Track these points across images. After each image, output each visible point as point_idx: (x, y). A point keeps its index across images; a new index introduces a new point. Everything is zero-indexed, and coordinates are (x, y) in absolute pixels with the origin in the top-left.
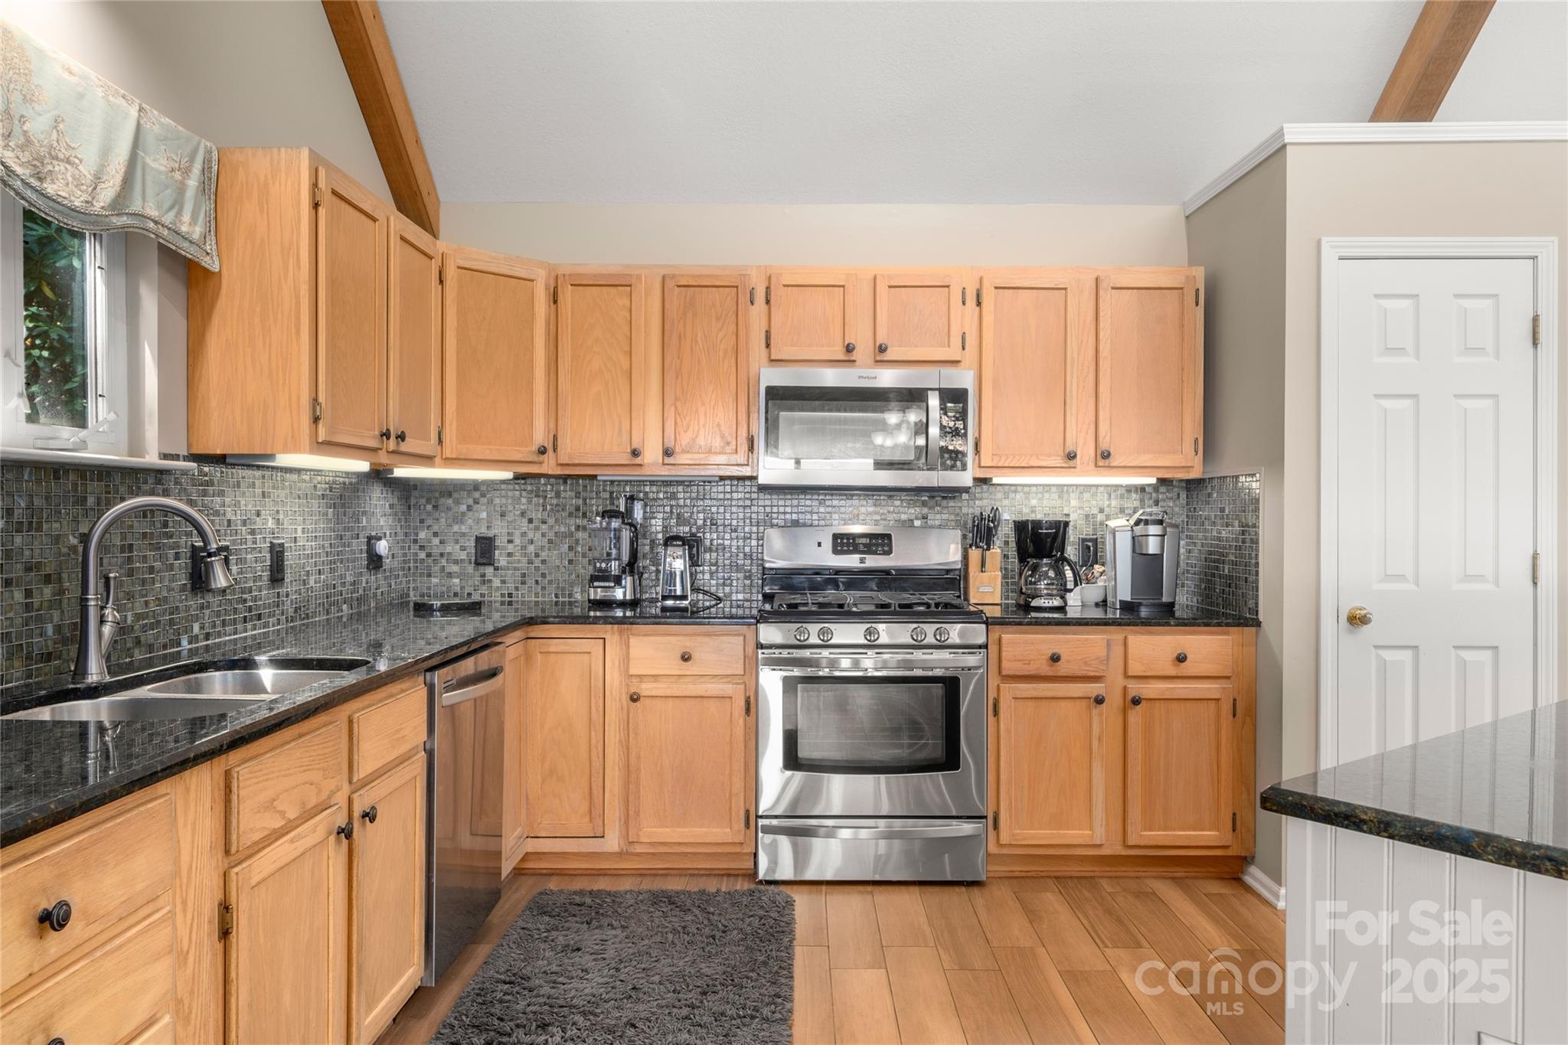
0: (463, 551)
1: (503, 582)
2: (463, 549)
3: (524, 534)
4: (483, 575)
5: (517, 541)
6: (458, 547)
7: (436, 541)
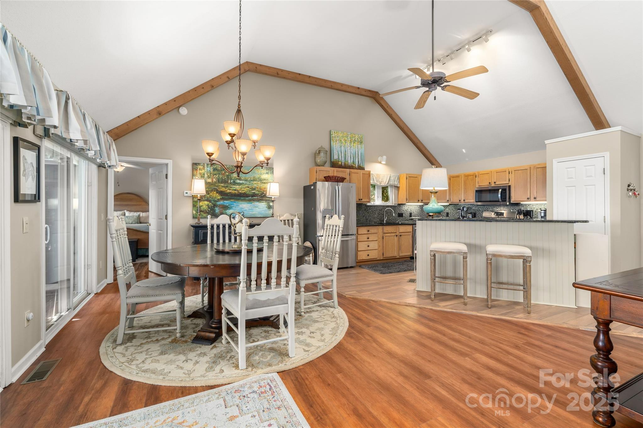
0: (445, 214)
5: (451, 213)
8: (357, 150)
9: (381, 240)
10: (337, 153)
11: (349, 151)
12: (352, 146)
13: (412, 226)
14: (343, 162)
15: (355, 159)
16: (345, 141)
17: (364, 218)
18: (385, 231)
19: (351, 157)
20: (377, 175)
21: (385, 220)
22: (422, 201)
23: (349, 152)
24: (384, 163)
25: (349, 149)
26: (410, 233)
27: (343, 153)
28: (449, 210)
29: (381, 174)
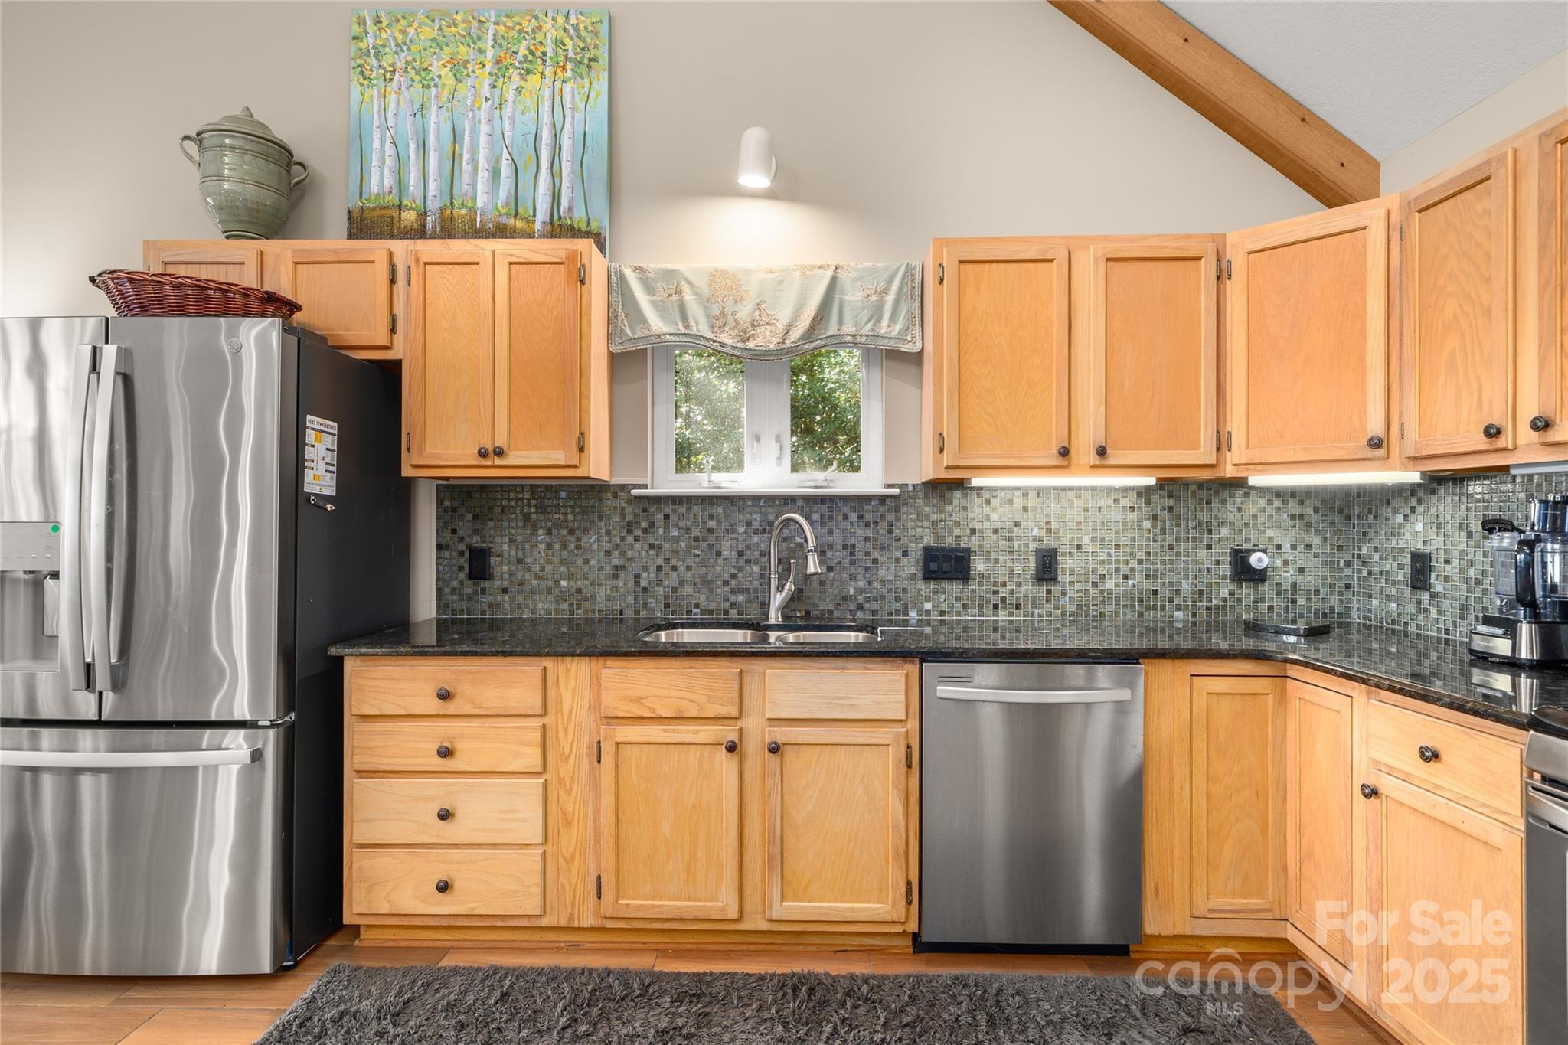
0: (1400, 570)
1: (1440, 613)
2: (1400, 567)
3: (1463, 552)
4: (1419, 602)
5: (1455, 562)
6: (1395, 565)
7: (1376, 557)
8: (546, 119)
9: (585, 768)
10: (389, 149)
11: (484, 129)
12: (510, 95)
13: (913, 668)
14: (433, 205)
15: (526, 179)
16: (458, 66)
17: (624, 583)
18: (614, 704)
19: (495, 174)
20: (714, 276)
21: (777, 599)
22: (1102, 452)
23: (483, 140)
24: (755, 179)
25: (483, 115)
26: (886, 734)
27: (440, 150)
28: (1432, 535)
29: (748, 272)
